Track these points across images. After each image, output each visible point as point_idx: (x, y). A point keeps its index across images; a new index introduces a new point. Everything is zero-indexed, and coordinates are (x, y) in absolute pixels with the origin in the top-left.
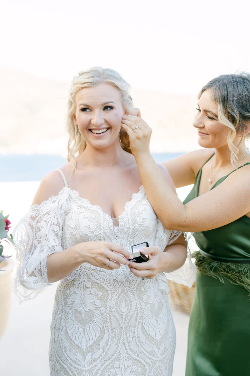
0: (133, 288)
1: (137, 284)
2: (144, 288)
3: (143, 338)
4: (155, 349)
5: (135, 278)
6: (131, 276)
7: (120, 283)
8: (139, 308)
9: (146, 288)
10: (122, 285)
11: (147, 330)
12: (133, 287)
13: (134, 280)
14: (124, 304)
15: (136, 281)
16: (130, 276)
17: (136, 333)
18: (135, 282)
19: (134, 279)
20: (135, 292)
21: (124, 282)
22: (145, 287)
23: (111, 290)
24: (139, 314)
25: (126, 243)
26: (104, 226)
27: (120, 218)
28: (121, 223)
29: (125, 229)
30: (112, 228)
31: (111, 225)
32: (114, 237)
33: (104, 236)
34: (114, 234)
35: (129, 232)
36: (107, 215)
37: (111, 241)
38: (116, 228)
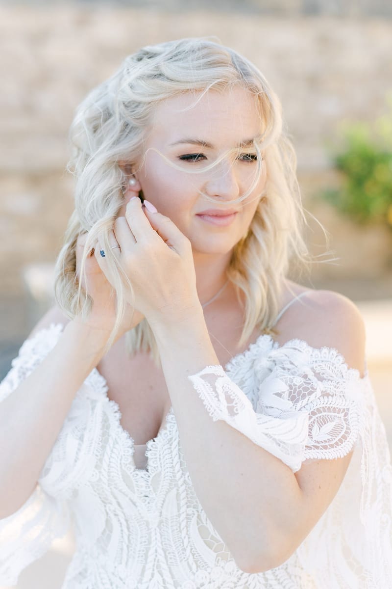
25: (176, 516)
26: (110, 462)
27: (150, 450)
28: (153, 462)
29: (164, 480)
30: (131, 473)
31: (126, 465)
32: (141, 497)
33: (111, 489)
34: (138, 490)
35: (178, 490)
36: (125, 434)
37: (134, 503)
38: (141, 474)
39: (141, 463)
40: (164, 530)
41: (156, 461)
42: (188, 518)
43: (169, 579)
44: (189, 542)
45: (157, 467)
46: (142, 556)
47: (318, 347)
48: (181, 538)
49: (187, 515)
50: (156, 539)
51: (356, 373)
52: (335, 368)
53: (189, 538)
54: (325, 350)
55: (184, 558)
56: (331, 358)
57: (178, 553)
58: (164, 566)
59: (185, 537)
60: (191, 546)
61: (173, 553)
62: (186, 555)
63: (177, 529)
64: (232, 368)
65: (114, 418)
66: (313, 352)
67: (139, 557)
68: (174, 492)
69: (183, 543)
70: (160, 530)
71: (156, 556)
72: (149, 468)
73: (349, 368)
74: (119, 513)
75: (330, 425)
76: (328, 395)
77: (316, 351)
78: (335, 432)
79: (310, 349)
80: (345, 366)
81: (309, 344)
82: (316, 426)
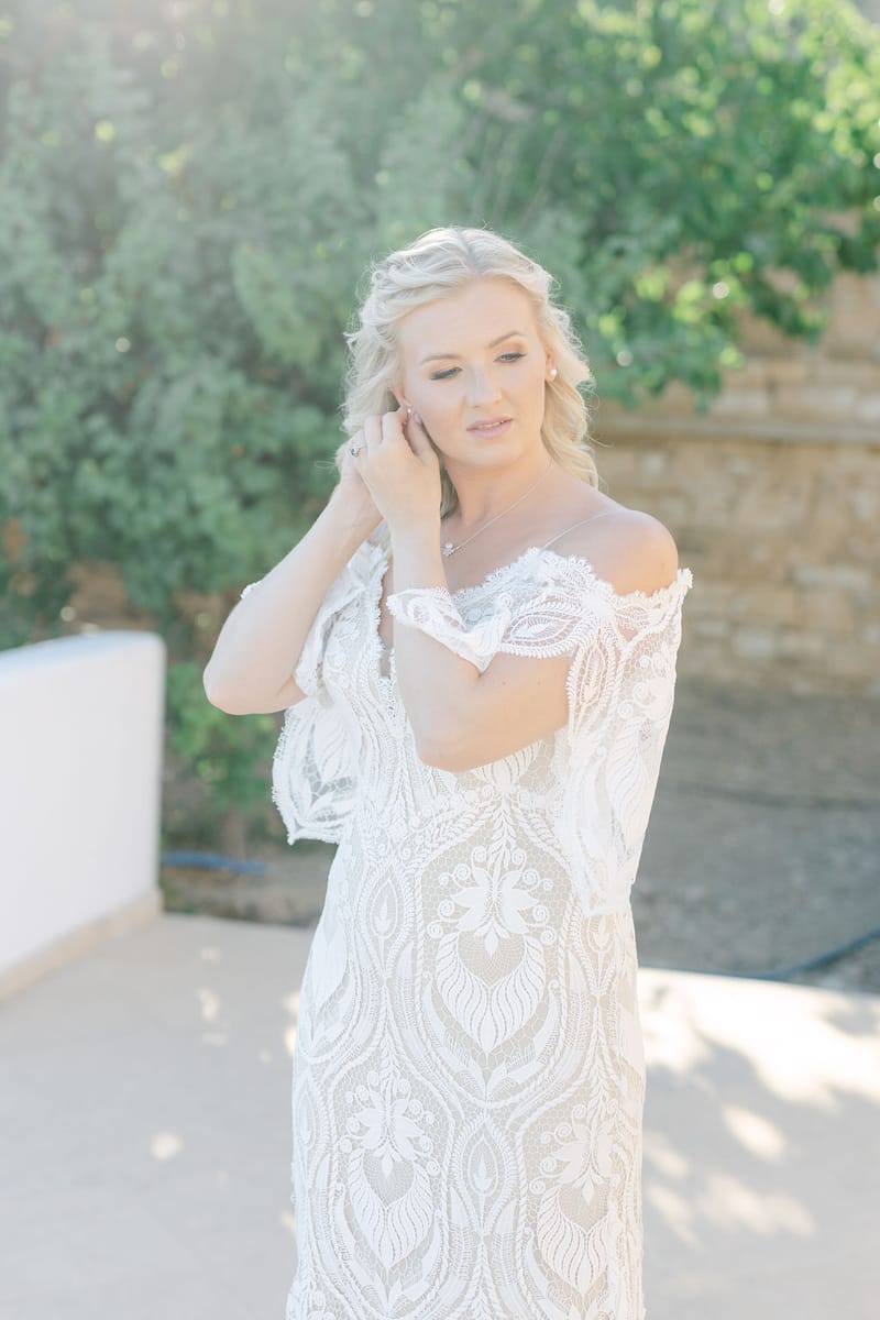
0: (417, 869)
1: (430, 859)
2: (450, 878)
3: (439, 1028)
4: (476, 1071)
5: (432, 842)
6: (420, 834)
7: (389, 846)
8: (421, 934)
9: (457, 879)
10: (393, 852)
11: (451, 1009)
12: (416, 866)
13: (425, 847)
14: (385, 907)
15: (433, 849)
16: (420, 831)
17: (418, 1008)
18: (429, 852)
19: (427, 843)
20: (418, 881)
21: (399, 847)
22: (453, 876)
23: (371, 858)
24: (421, 953)
26: (359, 667)
30: (376, 680)
31: (373, 671)
32: (385, 710)
33: (360, 697)
34: (383, 700)
36: (378, 640)
37: (382, 716)
38: (385, 681)
39: (385, 670)
43: (410, 802)
46: (390, 775)
47: (566, 556)
50: (402, 758)
51: (605, 588)
54: (573, 559)
56: (577, 567)
57: (421, 774)
58: (408, 787)
61: (416, 773)
62: (428, 777)
65: (374, 624)
70: (405, 748)
71: (402, 776)
72: (392, 675)
73: (597, 579)
74: (371, 728)
75: (540, 627)
76: (557, 601)
77: (564, 560)
78: (543, 634)
79: (557, 557)
80: (593, 576)
81: (557, 554)
82: (526, 626)
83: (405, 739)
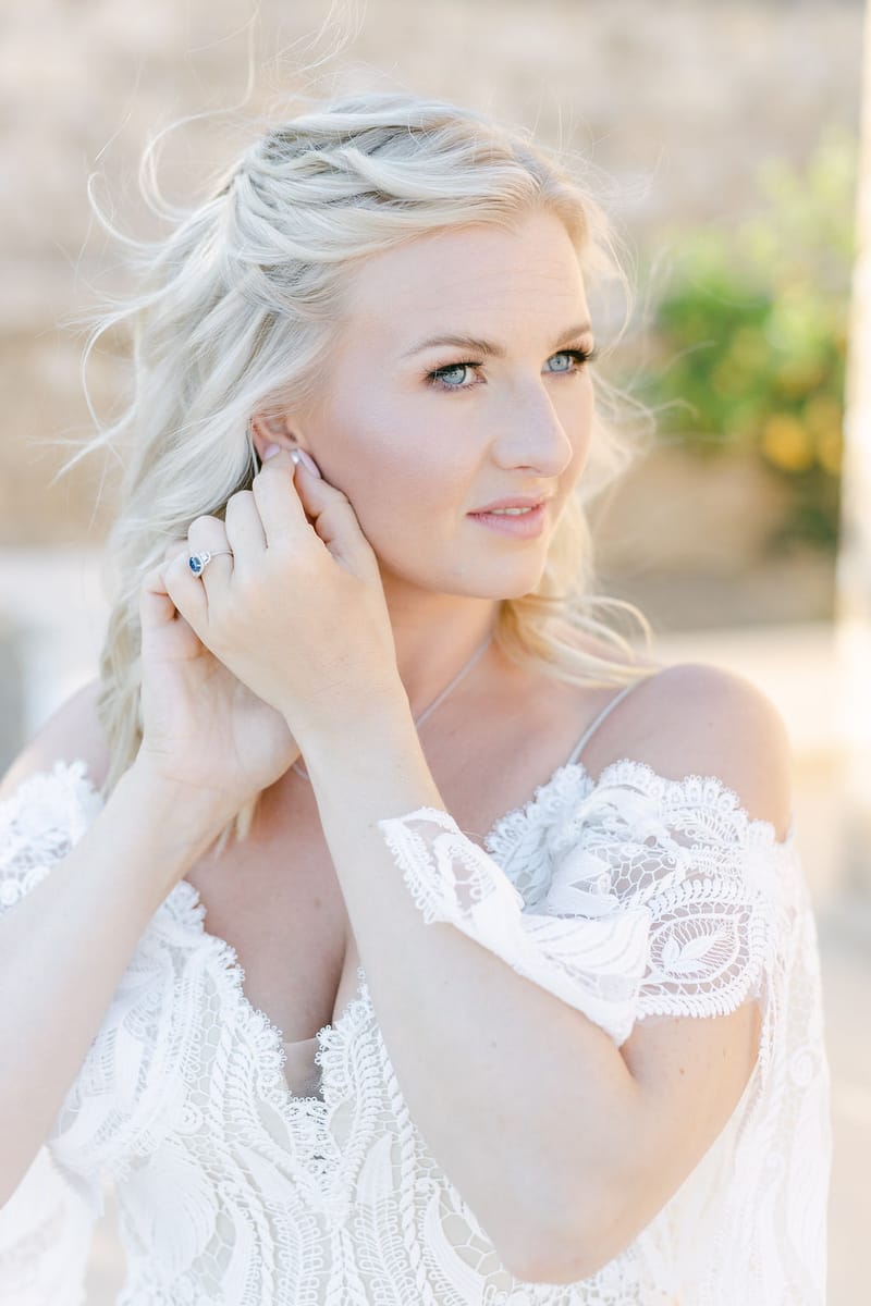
25: (390, 1199)
26: (228, 1086)
27: (327, 1049)
28: (335, 1078)
29: (362, 1118)
30: (281, 1108)
31: (269, 1090)
32: (305, 1161)
33: (231, 1146)
34: (297, 1145)
35: (394, 1138)
36: (259, 1020)
37: (289, 1177)
38: (309, 1105)
39: (307, 1082)
40: (361, 1234)
41: (341, 1074)
42: (419, 1201)
44: (422, 1255)
45: (346, 1087)
46: (311, 1296)
47: (677, 777)
48: (402, 1248)
49: (416, 1195)
50: (343, 1254)
51: (766, 830)
52: (720, 819)
53: (422, 1247)
54: (693, 783)
55: (412, 1293)
56: (709, 800)
57: (397, 1283)
59: (411, 1247)
60: (426, 1265)
61: (385, 1283)
62: (415, 1287)
63: (392, 1229)
64: (499, 844)
65: (228, 983)
66: (667, 788)
67: (302, 1297)
68: (385, 1142)
69: (407, 1258)
70: (352, 1233)
71: (345, 1293)
72: (326, 1092)
73: (750, 820)
74: (250, 1199)
75: (702, 944)
76: (702, 877)
77: (675, 787)
78: (713, 957)
79: (660, 782)
80: (742, 815)
81: (659, 772)
82: (672, 943)
83: (353, 1216)
